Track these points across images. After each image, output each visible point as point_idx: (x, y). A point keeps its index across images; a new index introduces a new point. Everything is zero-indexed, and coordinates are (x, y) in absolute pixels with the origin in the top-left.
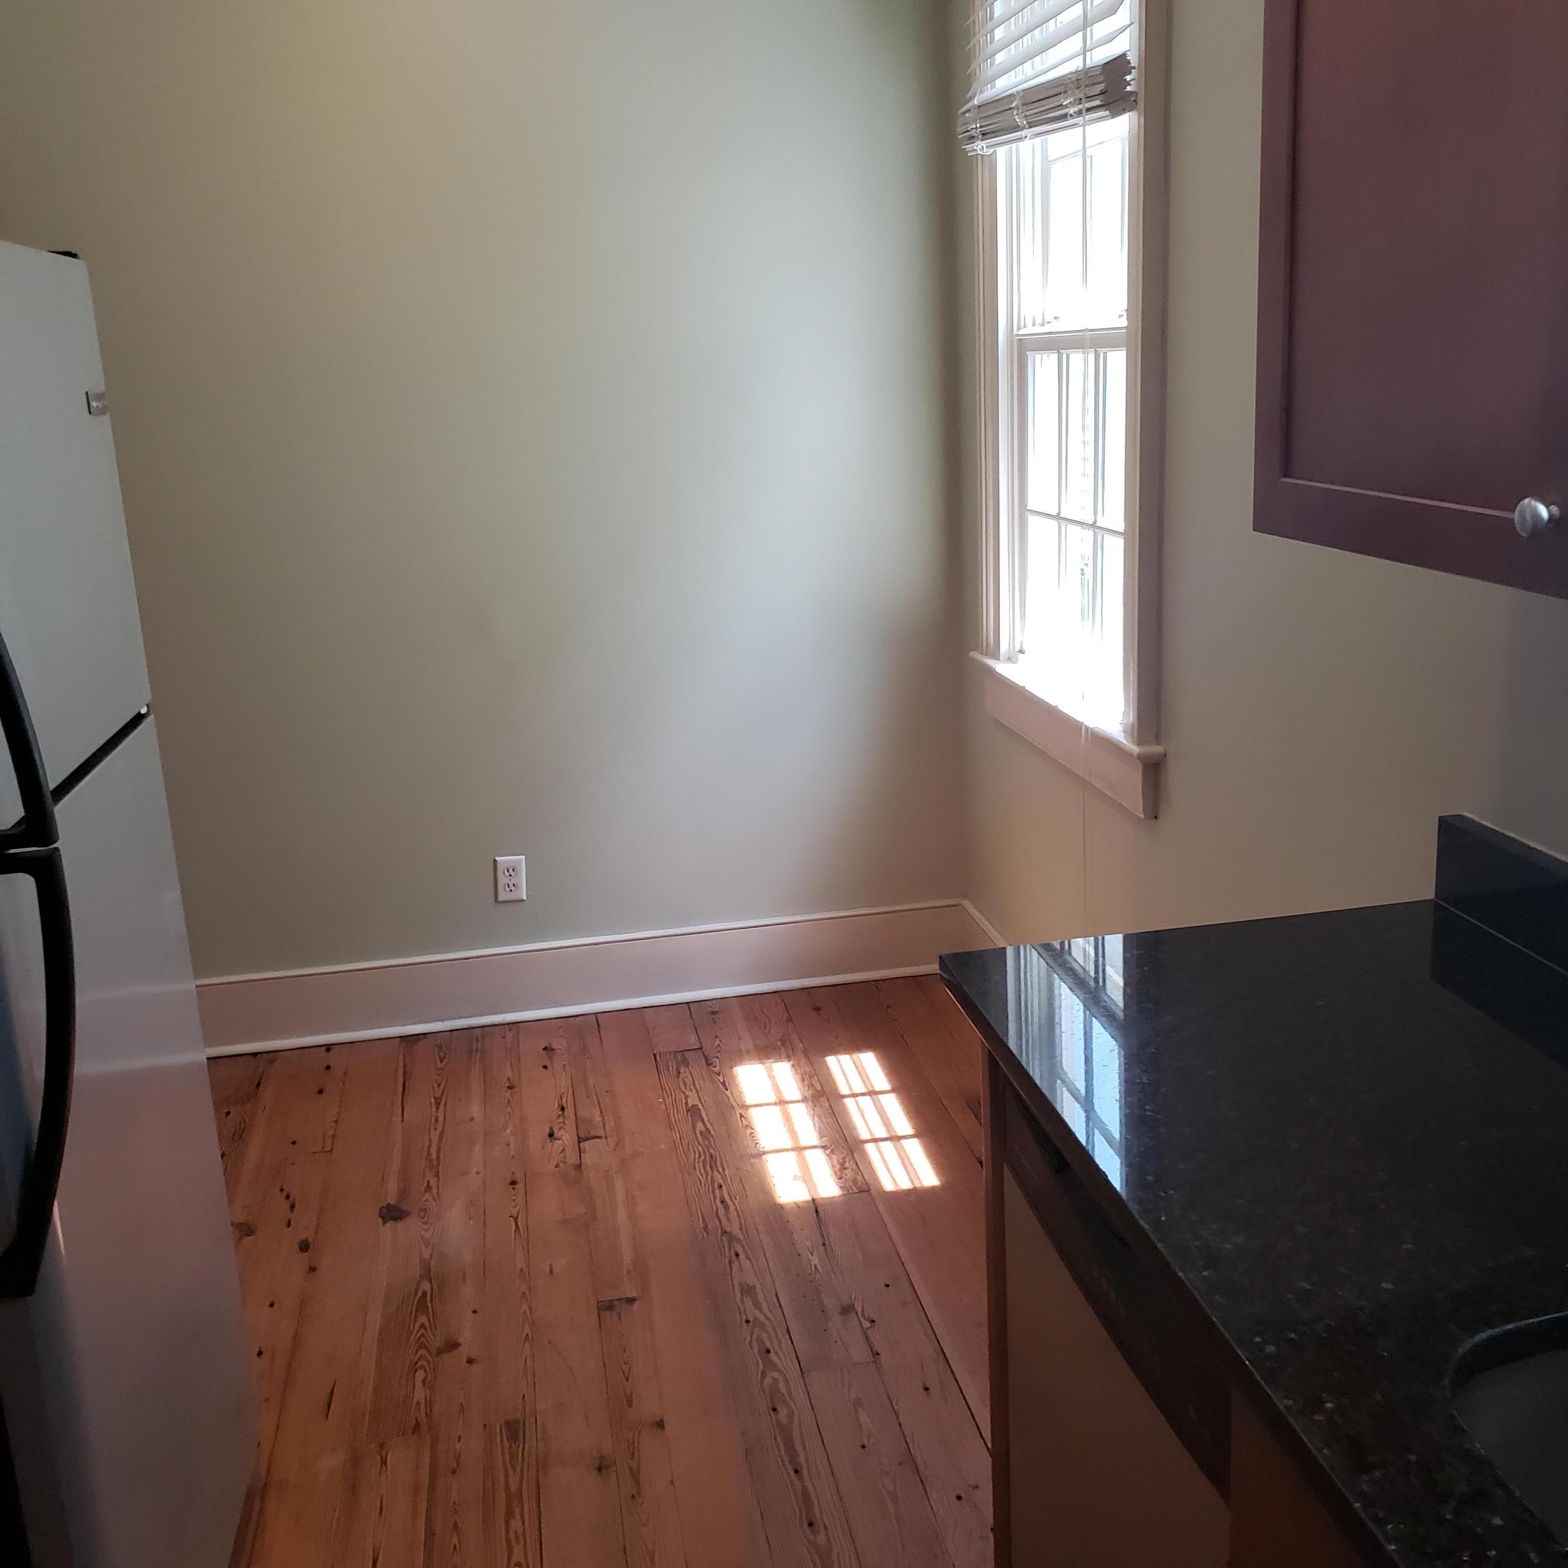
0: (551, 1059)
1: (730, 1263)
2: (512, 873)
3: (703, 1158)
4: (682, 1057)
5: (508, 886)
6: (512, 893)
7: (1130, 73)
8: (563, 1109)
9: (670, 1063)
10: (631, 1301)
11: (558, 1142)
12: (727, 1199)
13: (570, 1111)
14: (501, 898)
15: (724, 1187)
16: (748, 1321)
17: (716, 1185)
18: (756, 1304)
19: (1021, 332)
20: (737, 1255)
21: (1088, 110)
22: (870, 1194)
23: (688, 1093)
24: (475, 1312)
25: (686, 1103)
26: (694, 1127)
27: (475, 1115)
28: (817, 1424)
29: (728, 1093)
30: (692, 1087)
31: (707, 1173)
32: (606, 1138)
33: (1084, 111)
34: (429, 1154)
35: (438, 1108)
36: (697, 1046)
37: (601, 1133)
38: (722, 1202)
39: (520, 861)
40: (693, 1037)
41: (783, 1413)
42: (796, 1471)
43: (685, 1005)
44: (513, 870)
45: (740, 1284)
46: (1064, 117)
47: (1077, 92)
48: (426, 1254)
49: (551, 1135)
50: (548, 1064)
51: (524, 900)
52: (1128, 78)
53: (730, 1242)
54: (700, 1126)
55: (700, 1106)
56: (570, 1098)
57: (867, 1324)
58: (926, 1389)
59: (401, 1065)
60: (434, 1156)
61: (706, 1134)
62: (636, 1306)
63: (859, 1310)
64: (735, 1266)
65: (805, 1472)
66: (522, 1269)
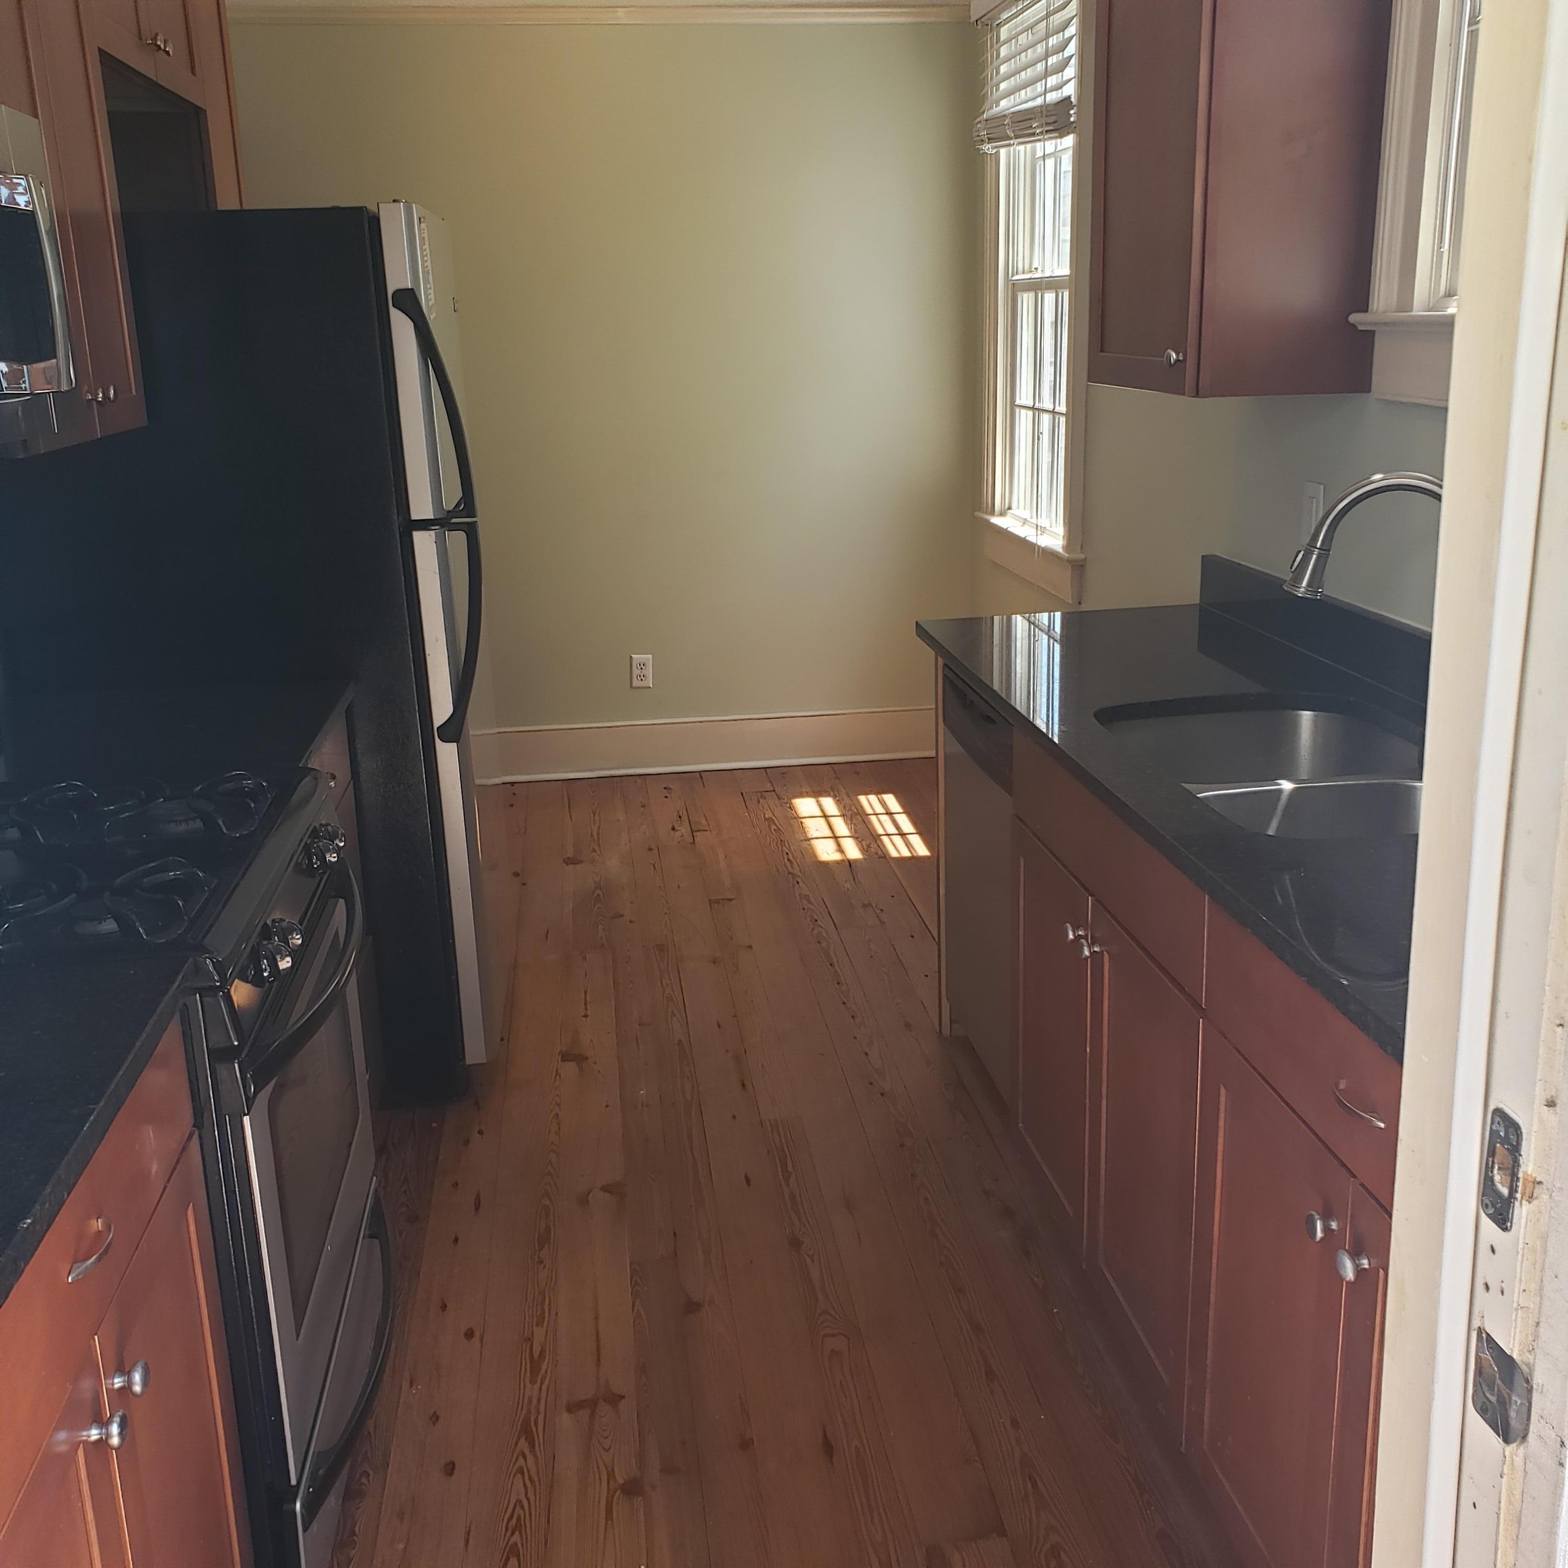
0: (670, 793)
1: (794, 886)
2: (642, 667)
3: (776, 841)
4: (762, 794)
5: (640, 676)
6: (642, 682)
7: (1073, 109)
8: (680, 817)
9: (753, 798)
10: (731, 900)
11: (678, 832)
12: (792, 859)
13: (685, 817)
14: (634, 685)
15: (790, 854)
16: (804, 909)
17: (785, 853)
18: (810, 902)
19: (1014, 278)
20: (798, 883)
21: (1047, 131)
22: (887, 860)
23: (765, 811)
24: (632, 903)
25: (764, 816)
26: (770, 828)
27: (621, 819)
28: (845, 949)
29: (793, 812)
30: (768, 809)
31: (778, 848)
32: (710, 831)
33: (1044, 132)
34: (592, 836)
35: (594, 816)
36: (772, 789)
37: (708, 829)
38: (789, 860)
39: (648, 659)
40: (769, 785)
41: (824, 944)
42: (831, 965)
43: (763, 770)
44: (644, 665)
45: (800, 894)
46: (1033, 134)
47: (1041, 119)
48: (597, 879)
49: (673, 829)
50: (668, 795)
51: (650, 687)
52: (1072, 112)
53: (793, 878)
54: (773, 827)
55: (774, 818)
56: (685, 812)
57: (878, 911)
58: (912, 937)
59: (565, 794)
60: (595, 836)
61: (778, 830)
62: (733, 902)
63: (874, 906)
64: (797, 886)
65: (836, 965)
66: (660, 886)
